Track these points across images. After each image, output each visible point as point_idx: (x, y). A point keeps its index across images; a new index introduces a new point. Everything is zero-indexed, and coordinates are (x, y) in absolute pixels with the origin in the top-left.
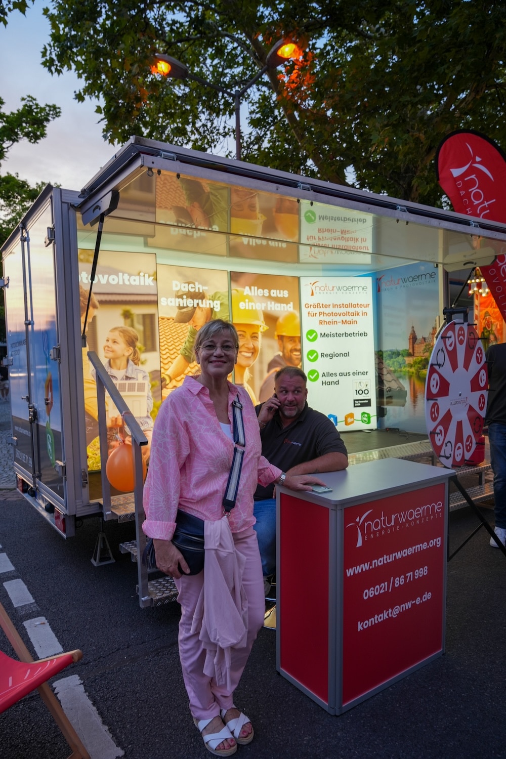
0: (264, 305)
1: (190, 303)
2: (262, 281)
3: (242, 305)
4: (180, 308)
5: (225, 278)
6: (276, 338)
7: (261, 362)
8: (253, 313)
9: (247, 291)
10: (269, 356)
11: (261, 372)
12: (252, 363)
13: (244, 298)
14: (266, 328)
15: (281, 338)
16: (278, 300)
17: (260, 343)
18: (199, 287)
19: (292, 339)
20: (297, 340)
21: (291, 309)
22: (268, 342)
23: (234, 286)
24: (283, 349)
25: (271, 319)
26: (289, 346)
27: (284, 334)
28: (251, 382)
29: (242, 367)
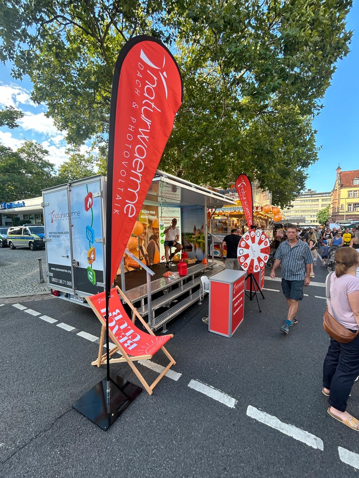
8: (145, 219)
12: (145, 238)
14: (149, 225)
17: (147, 230)
19: (156, 229)
20: (158, 229)
29: (142, 240)
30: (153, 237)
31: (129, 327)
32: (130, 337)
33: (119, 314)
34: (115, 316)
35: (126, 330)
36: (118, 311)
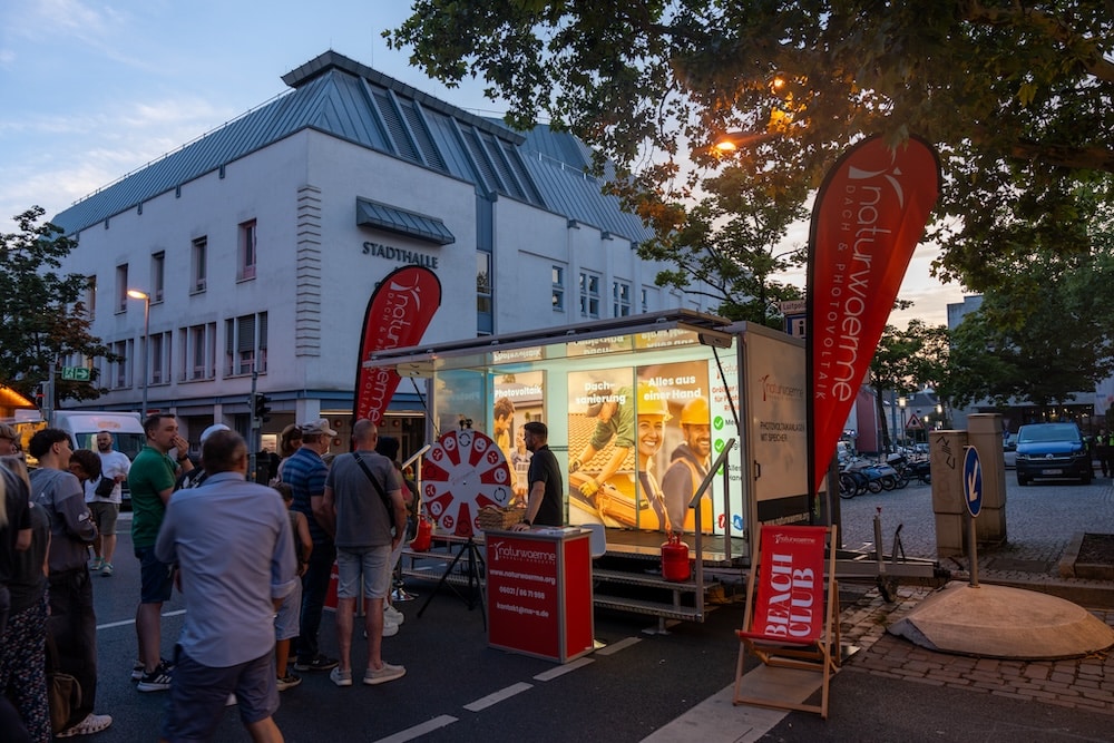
0: (668, 394)
1: (598, 399)
2: (667, 370)
3: (647, 397)
4: (591, 404)
5: (630, 374)
6: (681, 426)
7: (664, 451)
8: (657, 403)
9: (651, 382)
10: (673, 445)
11: (664, 462)
12: (655, 452)
13: (648, 390)
14: (670, 417)
15: (686, 426)
16: (684, 387)
17: (664, 432)
18: (607, 385)
19: (699, 427)
20: (706, 429)
21: (699, 396)
22: (672, 431)
23: (639, 380)
24: (689, 438)
25: (676, 408)
26: (696, 435)
27: (690, 422)
28: (654, 471)
30: (684, 450)
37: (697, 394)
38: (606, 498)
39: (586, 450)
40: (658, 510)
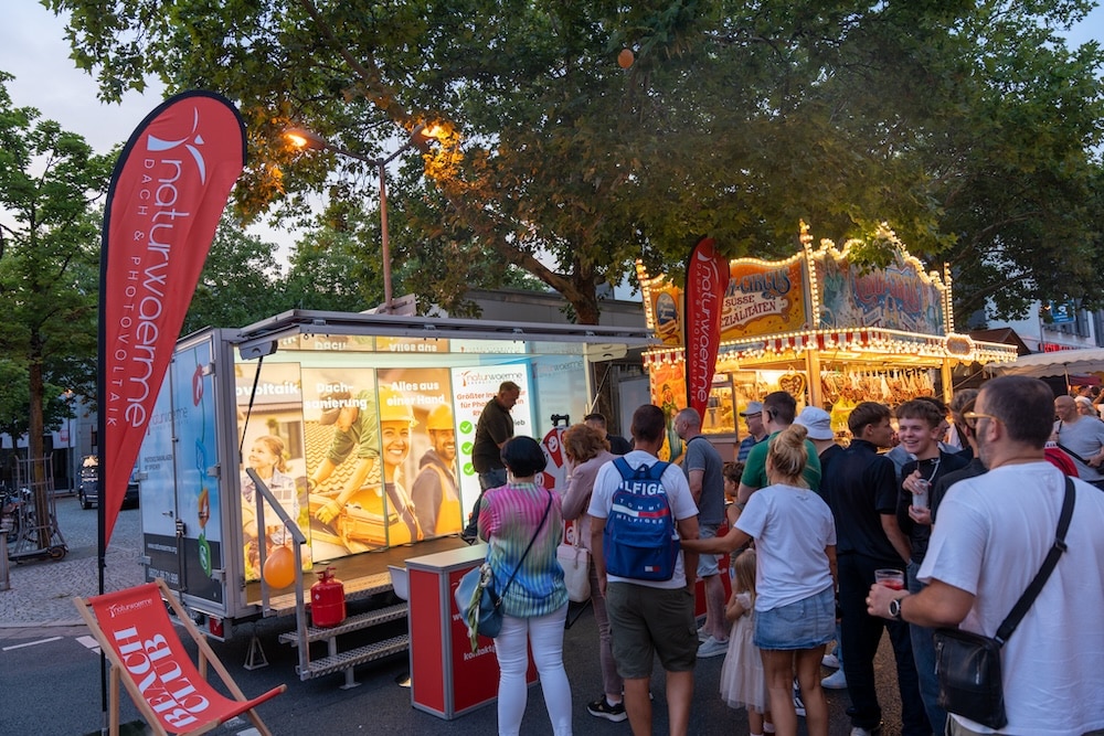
0: (413, 400)
1: (335, 404)
2: (410, 375)
3: (390, 402)
4: (325, 410)
5: (371, 375)
6: (428, 432)
7: (412, 459)
8: (401, 409)
9: (394, 386)
10: (421, 452)
11: (413, 469)
12: (402, 460)
13: (391, 394)
14: (416, 423)
15: (433, 432)
16: (428, 393)
17: (411, 439)
18: (344, 387)
19: (445, 432)
20: (450, 433)
21: (443, 402)
22: (419, 437)
23: (380, 383)
24: (436, 443)
25: (421, 414)
26: (442, 440)
27: (436, 428)
28: (402, 481)
29: (392, 466)
30: (432, 455)
31: (185, 679)
32: (183, 703)
33: (161, 646)
34: (152, 650)
35: (175, 685)
36: (159, 638)
37: (441, 401)
38: (350, 520)
39: (321, 466)
40: (408, 521)
